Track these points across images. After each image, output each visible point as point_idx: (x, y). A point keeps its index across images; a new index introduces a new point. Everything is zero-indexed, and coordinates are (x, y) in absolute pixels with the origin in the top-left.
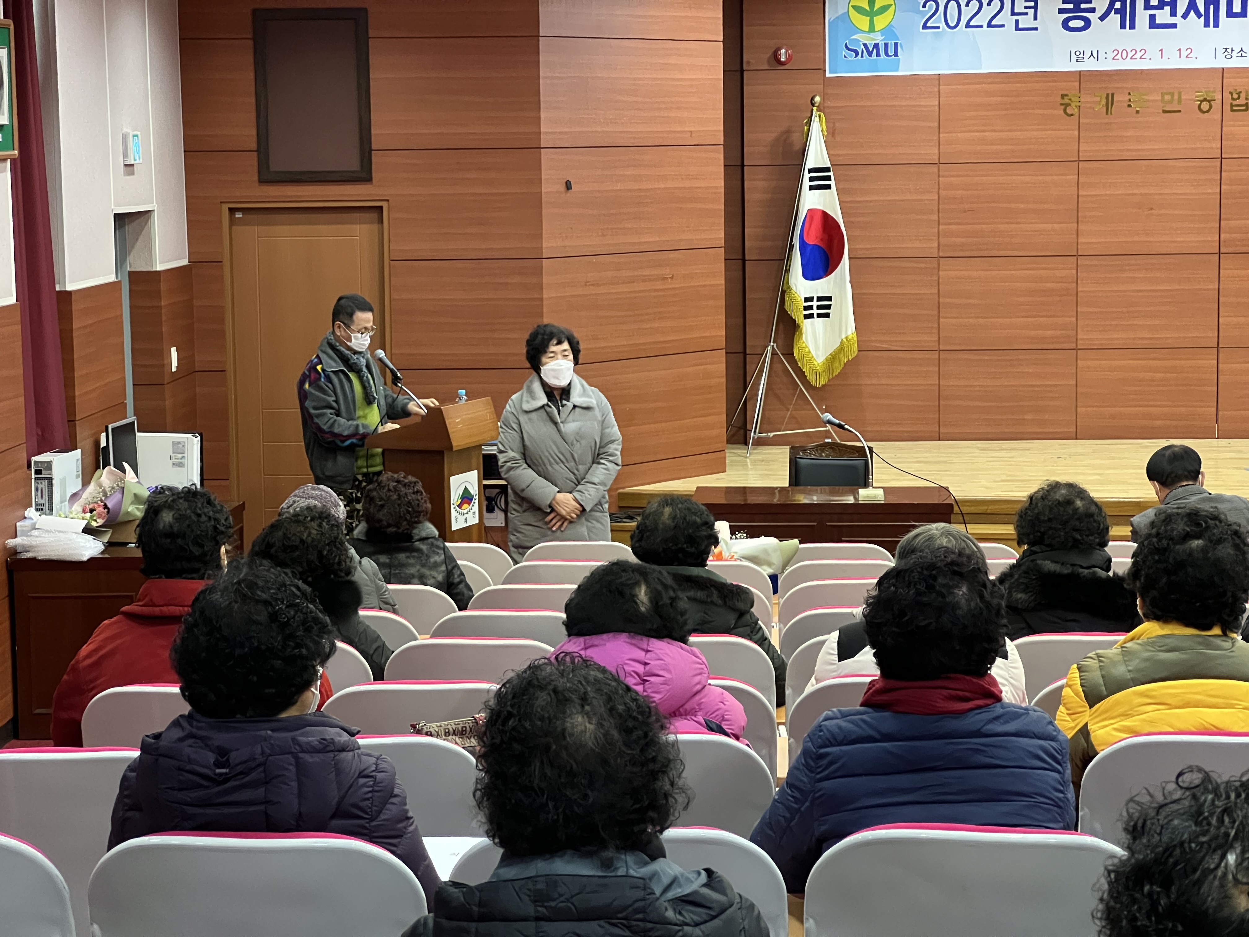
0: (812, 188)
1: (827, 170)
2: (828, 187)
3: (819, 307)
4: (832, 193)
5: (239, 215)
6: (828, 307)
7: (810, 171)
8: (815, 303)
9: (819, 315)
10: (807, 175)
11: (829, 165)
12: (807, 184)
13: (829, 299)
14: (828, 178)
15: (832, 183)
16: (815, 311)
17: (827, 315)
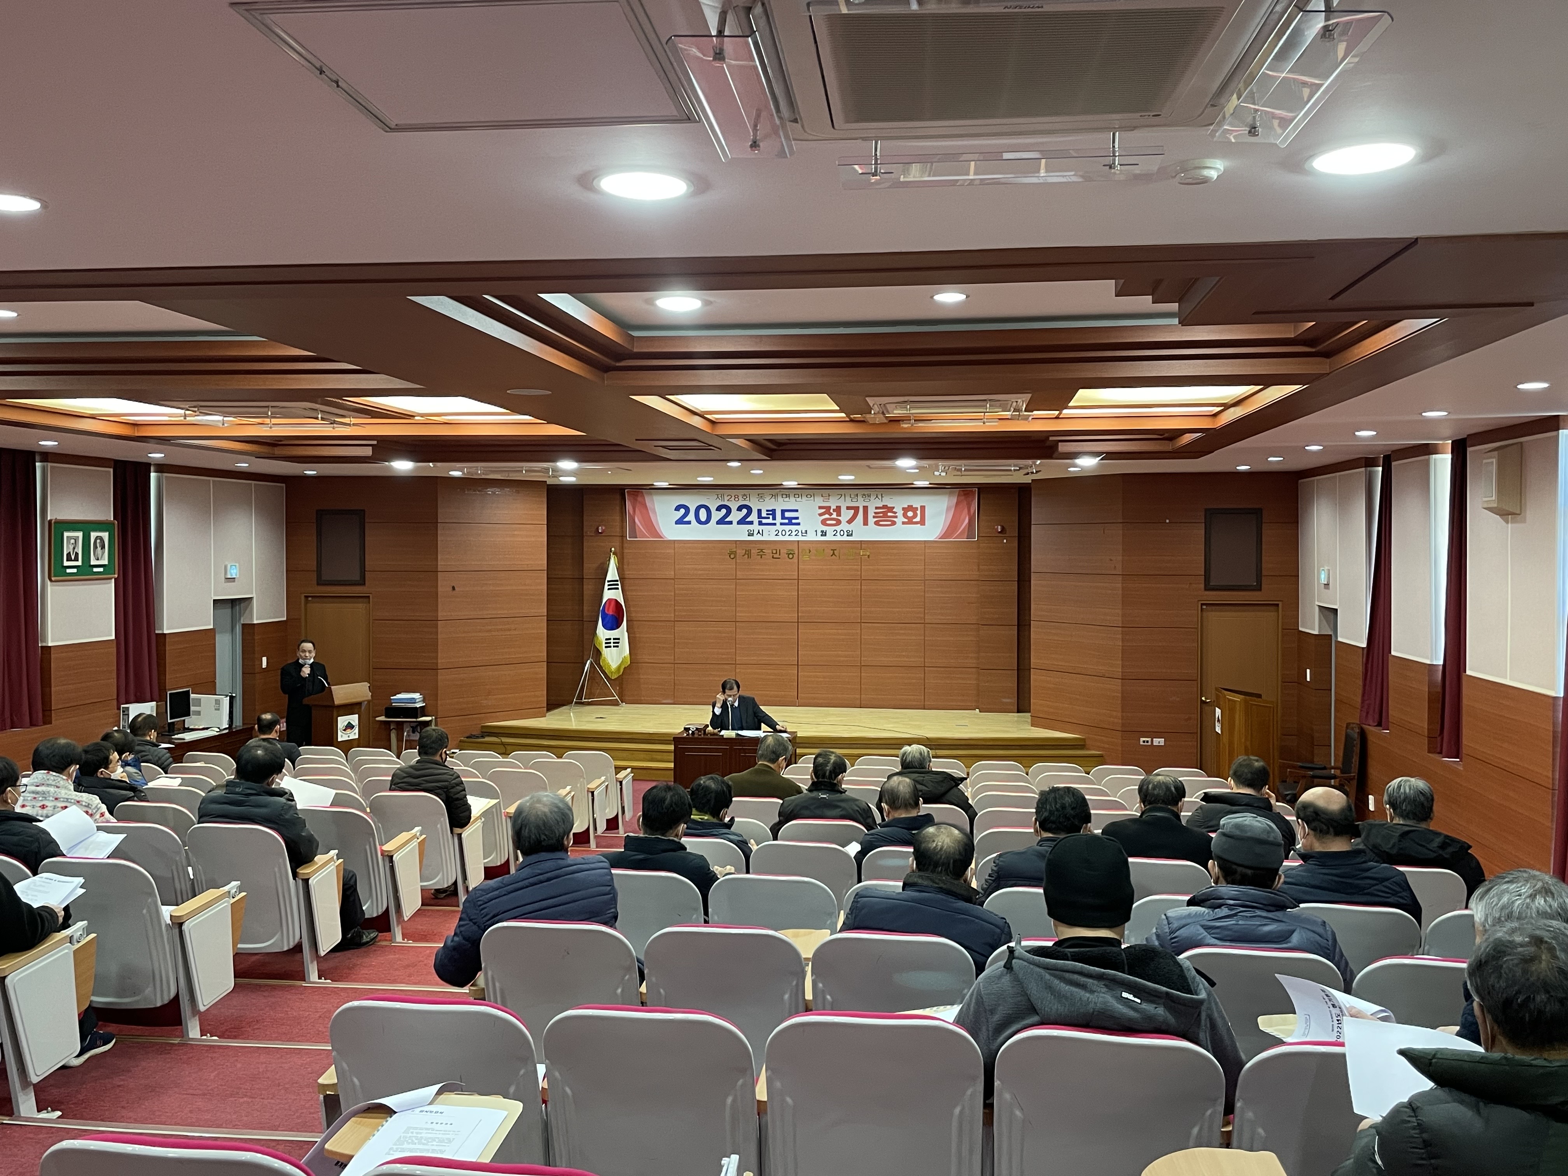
0: (609, 589)
1: (617, 581)
2: (618, 589)
3: (614, 643)
4: (619, 592)
5: (310, 599)
6: (618, 643)
7: (608, 581)
8: (612, 641)
9: (614, 647)
10: (607, 583)
11: (618, 579)
12: (606, 587)
13: (619, 639)
14: (618, 585)
15: (619, 587)
16: (612, 645)
17: (618, 646)
